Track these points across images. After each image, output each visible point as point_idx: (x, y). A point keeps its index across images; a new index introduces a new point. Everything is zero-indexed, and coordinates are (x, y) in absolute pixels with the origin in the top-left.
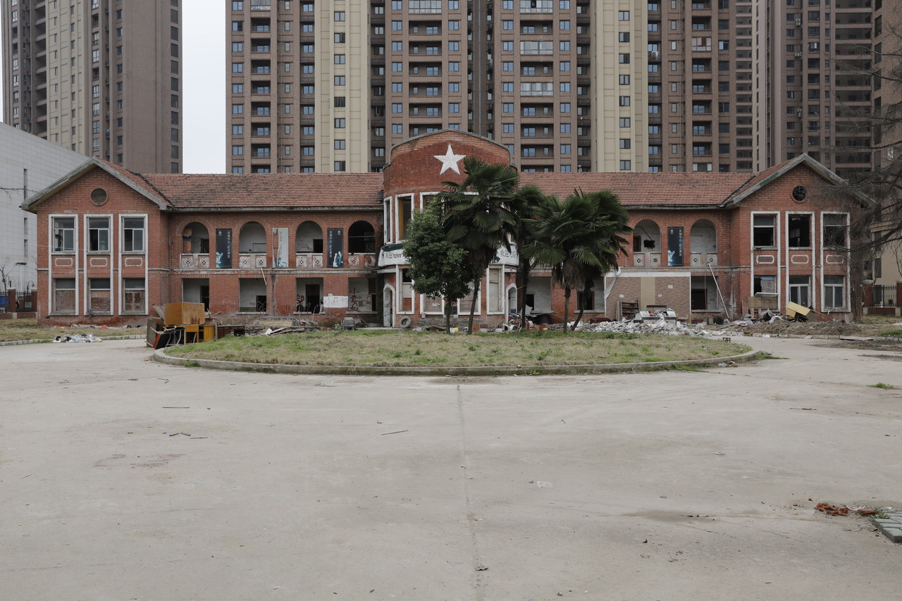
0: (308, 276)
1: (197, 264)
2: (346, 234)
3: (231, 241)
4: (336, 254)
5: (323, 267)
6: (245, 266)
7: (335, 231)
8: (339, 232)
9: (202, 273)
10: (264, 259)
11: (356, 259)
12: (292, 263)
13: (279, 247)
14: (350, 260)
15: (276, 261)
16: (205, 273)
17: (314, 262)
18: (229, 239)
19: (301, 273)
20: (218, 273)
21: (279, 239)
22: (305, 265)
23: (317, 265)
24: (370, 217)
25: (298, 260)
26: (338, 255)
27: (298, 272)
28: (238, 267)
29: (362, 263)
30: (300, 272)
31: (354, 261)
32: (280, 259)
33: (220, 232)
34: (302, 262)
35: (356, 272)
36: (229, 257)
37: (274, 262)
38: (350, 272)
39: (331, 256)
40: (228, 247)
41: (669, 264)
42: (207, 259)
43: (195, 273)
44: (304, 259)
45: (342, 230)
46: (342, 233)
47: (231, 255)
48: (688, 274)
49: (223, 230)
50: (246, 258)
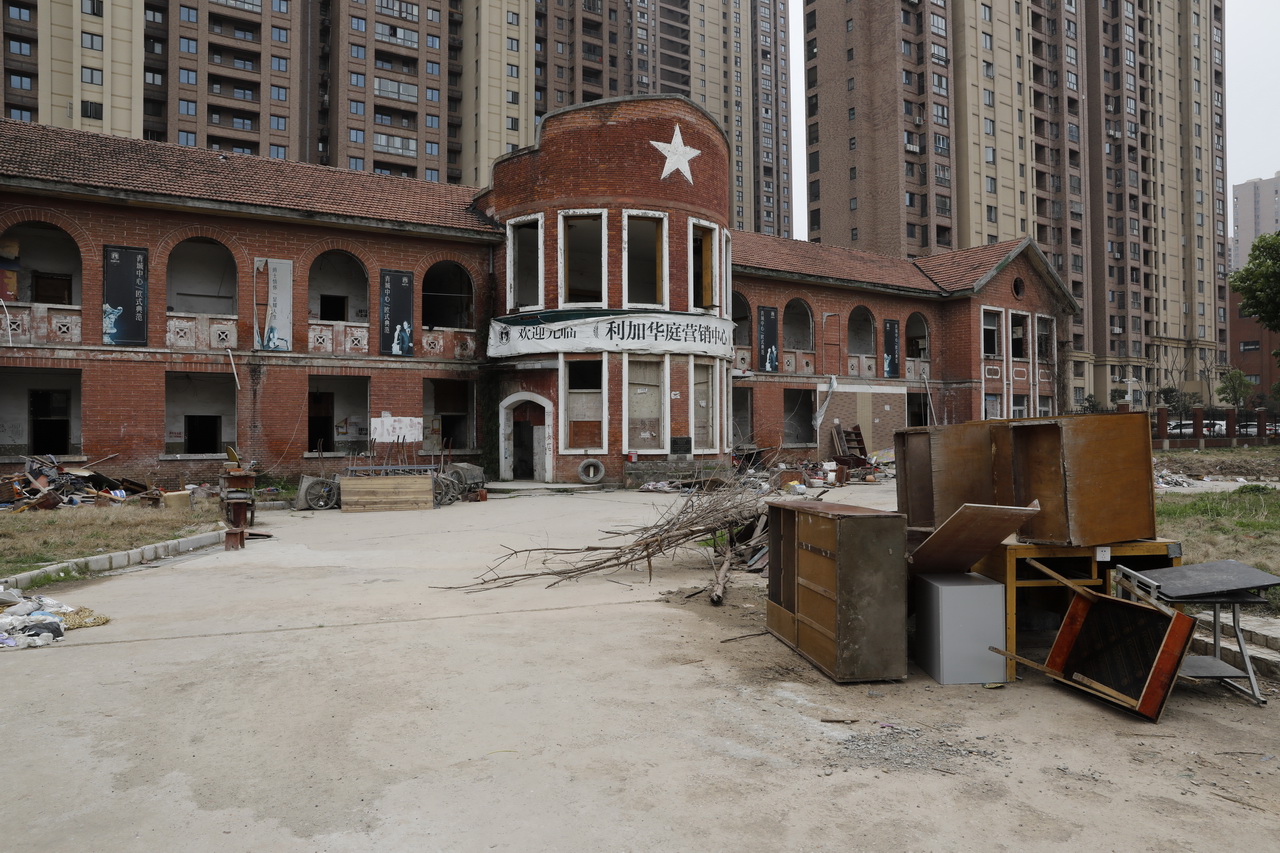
0: (337, 372)
1: (43, 331)
2: (418, 285)
3: (145, 278)
4: (398, 327)
5: (369, 354)
6: (182, 343)
7: (396, 277)
8: (405, 280)
9: (62, 354)
10: (231, 329)
11: (437, 340)
12: (300, 341)
13: (271, 302)
14: (426, 340)
15: (262, 335)
16: (70, 354)
17: (349, 340)
18: (140, 273)
19: (321, 366)
20: (109, 356)
21: (271, 284)
22: (329, 346)
23: (356, 349)
24: (467, 256)
25: (312, 335)
26: (403, 330)
27: (316, 362)
28: (164, 345)
29: (447, 349)
30: (320, 362)
31: (432, 345)
32: (272, 330)
33: (115, 255)
34: (320, 340)
35: (440, 366)
36: (139, 317)
37: (257, 338)
38: (427, 366)
39: (387, 330)
40: (138, 293)
41: (886, 375)
42: (74, 321)
43: (40, 353)
44: (327, 334)
45: (410, 275)
46: (411, 282)
47: (145, 313)
48: (903, 390)
49: (123, 250)
50: (185, 324)
